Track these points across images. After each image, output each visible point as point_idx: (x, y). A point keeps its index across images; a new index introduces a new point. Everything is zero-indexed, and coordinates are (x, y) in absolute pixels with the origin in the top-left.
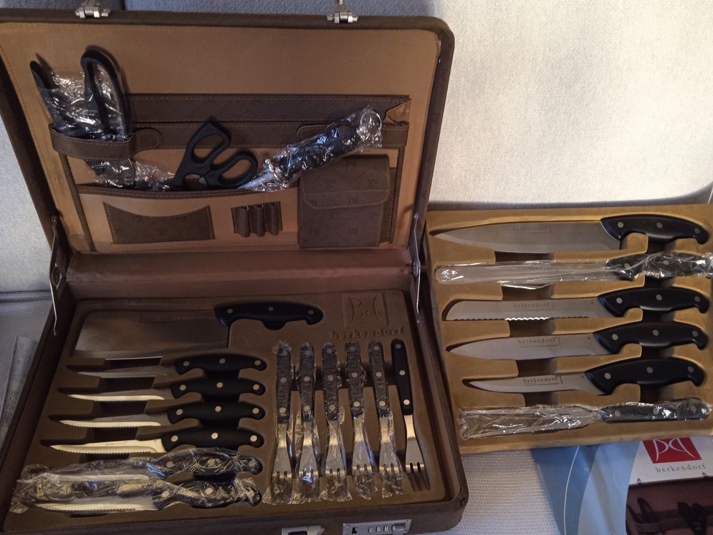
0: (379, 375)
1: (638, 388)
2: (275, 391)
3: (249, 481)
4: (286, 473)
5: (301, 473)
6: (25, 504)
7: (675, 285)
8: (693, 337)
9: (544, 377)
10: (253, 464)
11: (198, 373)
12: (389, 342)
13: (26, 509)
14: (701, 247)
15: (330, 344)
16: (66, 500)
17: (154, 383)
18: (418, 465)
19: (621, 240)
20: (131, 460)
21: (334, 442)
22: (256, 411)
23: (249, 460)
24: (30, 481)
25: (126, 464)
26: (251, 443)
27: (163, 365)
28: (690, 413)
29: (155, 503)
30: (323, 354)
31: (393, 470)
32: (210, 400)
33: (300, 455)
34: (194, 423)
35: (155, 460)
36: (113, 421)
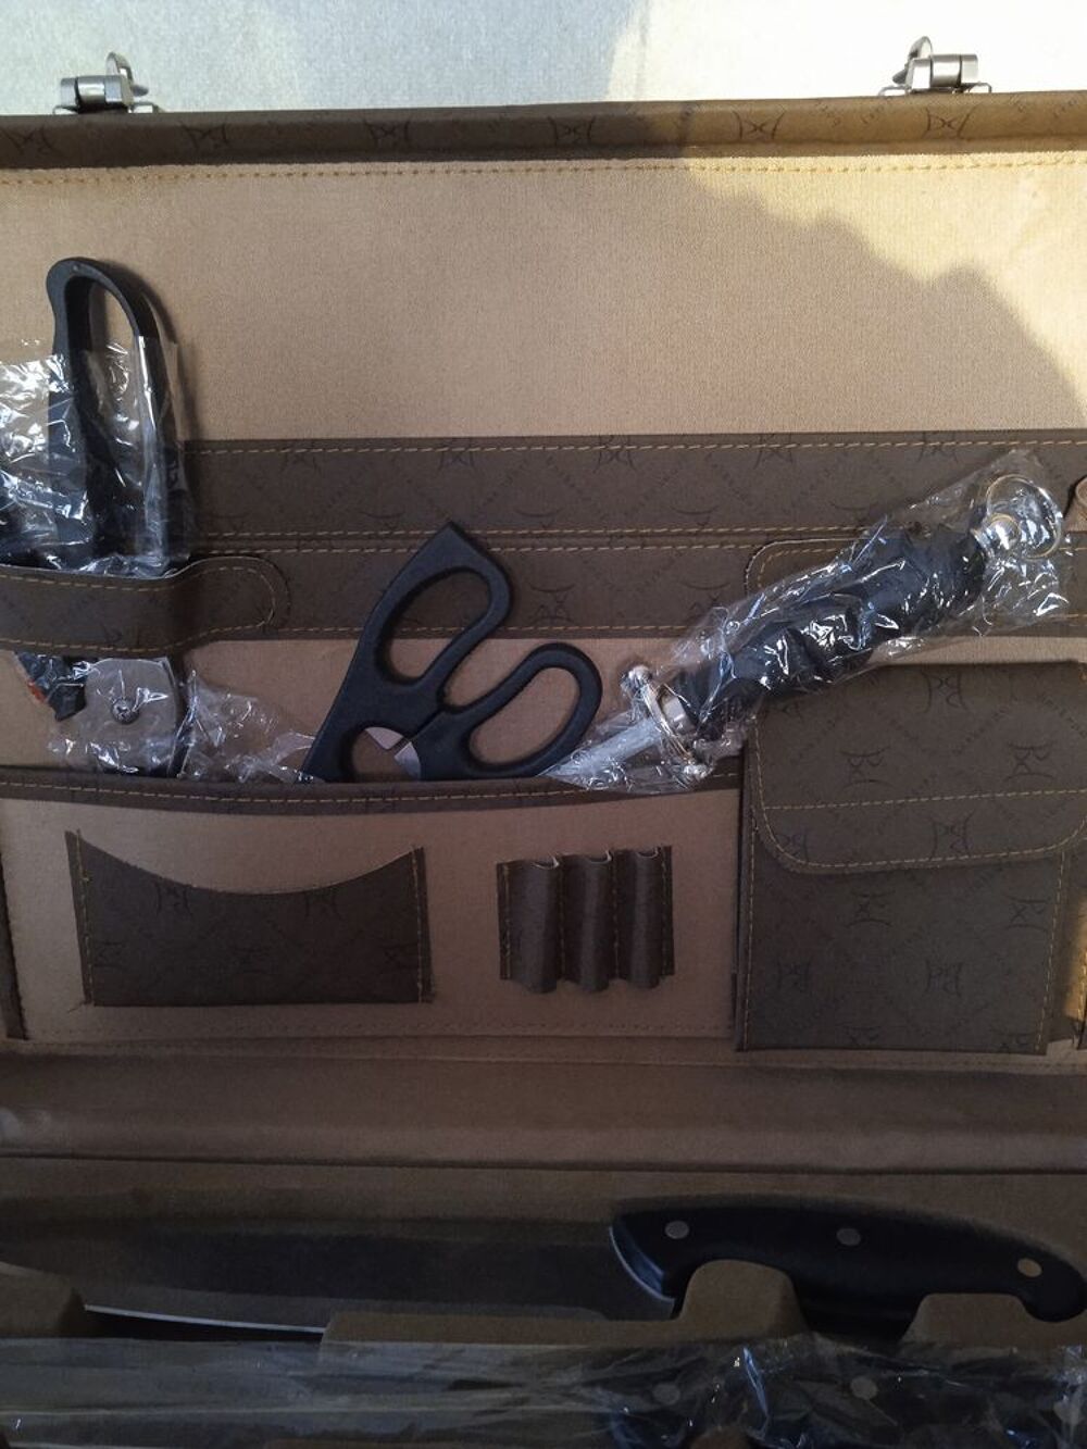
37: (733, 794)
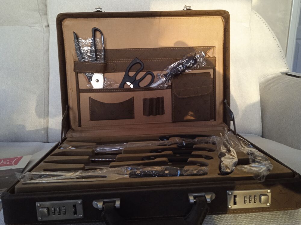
37: (171, 90)
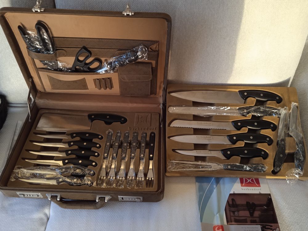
0: (143, 145)
1: (240, 158)
2: (104, 148)
3: (90, 178)
4: (104, 177)
5: (109, 177)
6: (15, 178)
7: (264, 119)
8: (267, 140)
9: (204, 151)
10: (92, 172)
11: (78, 139)
12: (150, 133)
13: (15, 180)
14: (278, 105)
15: (128, 132)
16: (28, 178)
17: (63, 141)
18: (151, 178)
19: (245, 100)
20: (51, 167)
21: (122, 167)
22: (96, 154)
23: (91, 171)
24: (17, 171)
25: (49, 169)
26: (92, 165)
27: (67, 135)
28: (259, 169)
29: (57, 182)
30: (125, 135)
31: (142, 180)
32: (81, 148)
33: (110, 171)
34: (74, 156)
35: (59, 168)
36: (47, 153)
37: (117, 73)
